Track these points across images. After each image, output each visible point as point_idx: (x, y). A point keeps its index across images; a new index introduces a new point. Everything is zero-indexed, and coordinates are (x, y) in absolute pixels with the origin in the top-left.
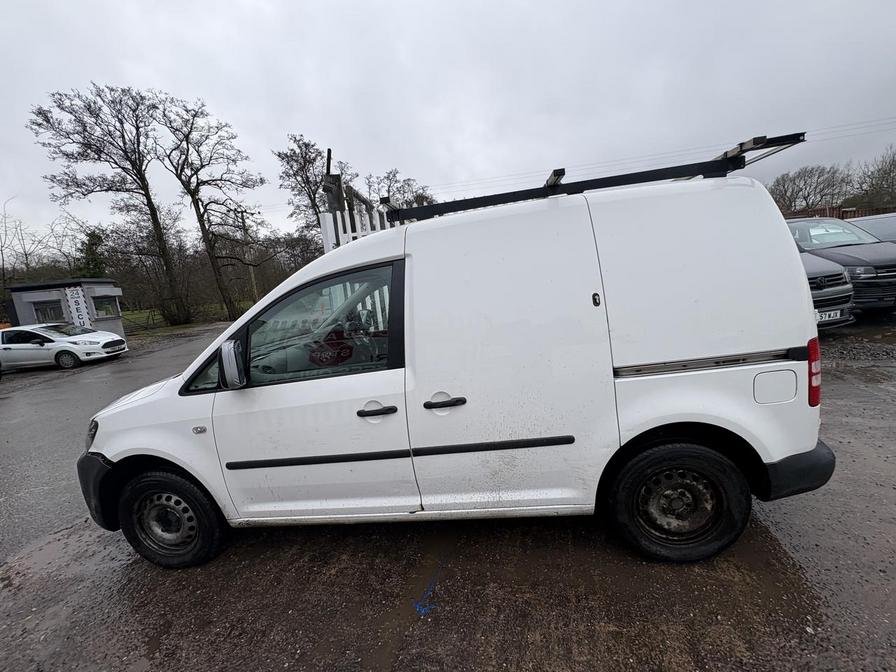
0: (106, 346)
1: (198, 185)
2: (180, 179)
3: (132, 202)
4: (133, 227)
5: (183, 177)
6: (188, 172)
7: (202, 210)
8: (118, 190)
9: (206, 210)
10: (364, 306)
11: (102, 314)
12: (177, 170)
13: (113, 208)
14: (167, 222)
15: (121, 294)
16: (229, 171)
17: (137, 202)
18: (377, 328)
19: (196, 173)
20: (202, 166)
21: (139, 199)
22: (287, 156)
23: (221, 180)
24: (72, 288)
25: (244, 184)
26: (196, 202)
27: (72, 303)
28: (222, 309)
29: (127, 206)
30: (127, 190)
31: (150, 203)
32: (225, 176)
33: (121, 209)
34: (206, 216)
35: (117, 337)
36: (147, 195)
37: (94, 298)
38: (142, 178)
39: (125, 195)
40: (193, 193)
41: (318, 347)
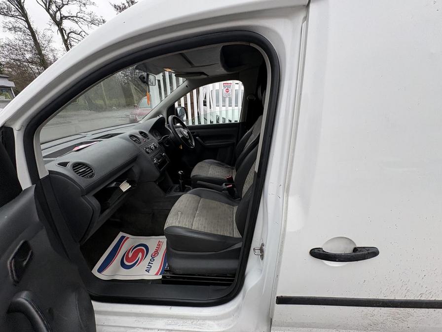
1: (61, 18)
2: (49, 13)
3: (17, 25)
4: (21, 43)
5: (50, 11)
6: (54, 8)
7: (66, 37)
8: (5, 15)
9: (68, 37)
10: (179, 105)
12: (46, 5)
13: (4, 27)
14: (44, 42)
15: (14, 86)
16: (81, 11)
17: (21, 26)
18: (193, 123)
19: (59, 9)
20: (63, 5)
21: (22, 24)
22: (120, 8)
23: (77, 17)
25: (92, 22)
26: (61, 30)
28: (85, 103)
29: (15, 28)
30: (12, 16)
31: (30, 28)
32: (79, 15)
33: (10, 29)
34: (68, 41)
36: (27, 21)
38: (22, 8)
39: (12, 19)
40: (59, 24)
41: (144, 138)
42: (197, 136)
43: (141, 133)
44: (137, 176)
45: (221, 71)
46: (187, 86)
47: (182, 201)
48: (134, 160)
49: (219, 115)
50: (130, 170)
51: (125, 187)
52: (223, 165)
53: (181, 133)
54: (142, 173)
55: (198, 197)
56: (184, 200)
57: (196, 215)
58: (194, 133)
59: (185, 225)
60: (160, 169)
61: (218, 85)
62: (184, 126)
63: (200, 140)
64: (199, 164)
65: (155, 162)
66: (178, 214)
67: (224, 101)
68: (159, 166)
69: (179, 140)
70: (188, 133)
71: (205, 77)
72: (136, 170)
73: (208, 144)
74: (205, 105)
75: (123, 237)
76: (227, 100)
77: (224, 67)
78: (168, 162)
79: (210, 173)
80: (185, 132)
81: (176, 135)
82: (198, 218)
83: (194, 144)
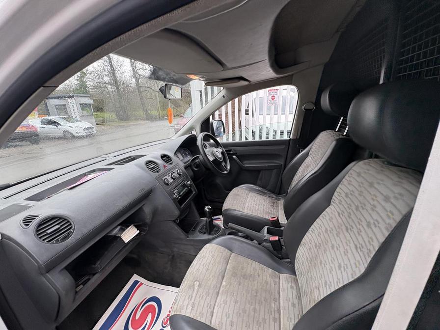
0: (85, 129)
11: (85, 113)
14: (117, 67)
15: (93, 103)
24: (70, 99)
27: (71, 106)
35: (90, 125)
37: (80, 104)
41: (165, 164)
42: (233, 154)
43: (164, 157)
44: (148, 217)
45: (269, 73)
46: (224, 96)
47: (204, 257)
48: (147, 195)
49: (262, 124)
50: (141, 208)
51: (130, 234)
52: (265, 194)
53: (213, 155)
54: (155, 212)
55: (227, 250)
56: (207, 255)
57: (222, 289)
58: (230, 151)
59: (201, 314)
60: (181, 205)
61: (262, 93)
62: (217, 144)
63: (237, 159)
64: (235, 191)
65: (175, 196)
66: (194, 285)
67: (269, 109)
68: (180, 202)
69: (209, 165)
70: (222, 153)
71: (246, 83)
72: (147, 210)
73: (248, 164)
74: (247, 114)
75: (136, 282)
76: (273, 108)
77: (272, 66)
78: (194, 192)
79: (247, 204)
80: (218, 152)
81: (205, 157)
82: (224, 297)
83: (229, 167)
